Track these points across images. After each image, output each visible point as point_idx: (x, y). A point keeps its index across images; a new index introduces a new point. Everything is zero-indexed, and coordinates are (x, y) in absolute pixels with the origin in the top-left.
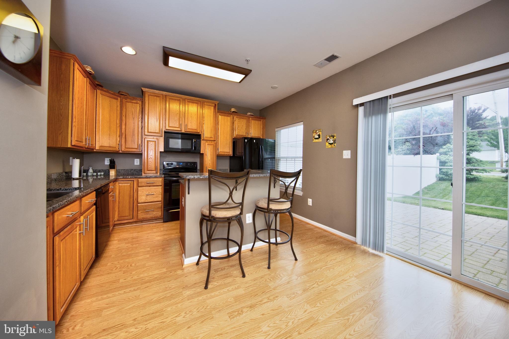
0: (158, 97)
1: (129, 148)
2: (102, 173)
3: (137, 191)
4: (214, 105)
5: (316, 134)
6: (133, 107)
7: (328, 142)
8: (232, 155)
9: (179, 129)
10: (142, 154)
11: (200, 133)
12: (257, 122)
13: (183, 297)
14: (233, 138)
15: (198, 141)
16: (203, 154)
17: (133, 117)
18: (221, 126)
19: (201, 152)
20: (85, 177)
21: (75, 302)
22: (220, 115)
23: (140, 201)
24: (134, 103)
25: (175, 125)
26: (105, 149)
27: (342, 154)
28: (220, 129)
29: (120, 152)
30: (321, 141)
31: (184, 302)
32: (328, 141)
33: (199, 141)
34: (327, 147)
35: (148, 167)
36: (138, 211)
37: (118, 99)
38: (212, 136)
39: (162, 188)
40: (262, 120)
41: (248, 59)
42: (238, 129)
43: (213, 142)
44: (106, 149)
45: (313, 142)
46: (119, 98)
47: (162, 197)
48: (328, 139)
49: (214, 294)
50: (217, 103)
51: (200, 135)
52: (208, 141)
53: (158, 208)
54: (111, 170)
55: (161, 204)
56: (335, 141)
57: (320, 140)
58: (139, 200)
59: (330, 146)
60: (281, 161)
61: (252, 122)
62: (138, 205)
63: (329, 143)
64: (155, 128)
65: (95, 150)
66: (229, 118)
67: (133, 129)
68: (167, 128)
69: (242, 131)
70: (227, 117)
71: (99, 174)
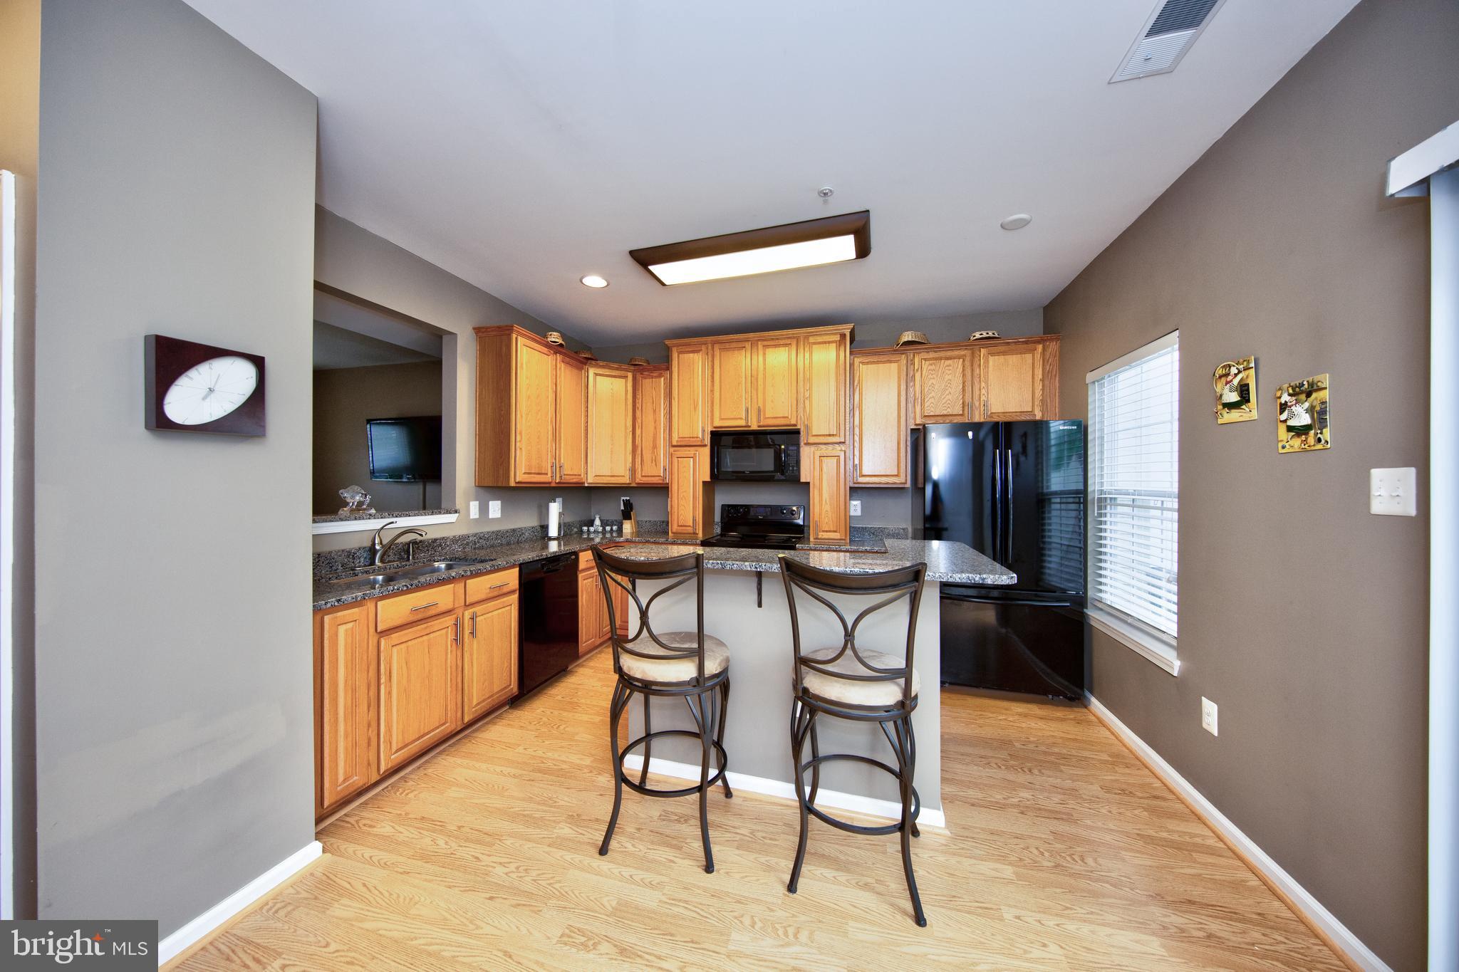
1: (649, 476)
2: (614, 528)
4: (837, 338)
5: (1227, 383)
6: (654, 386)
7: (1285, 421)
8: (908, 485)
9: (742, 423)
10: (668, 487)
11: (798, 427)
12: (1013, 359)
13: (551, 833)
14: (913, 427)
15: (791, 448)
16: (807, 484)
17: (655, 409)
19: (803, 480)
21: (447, 755)
22: (861, 362)
24: (656, 377)
25: (735, 413)
26: (602, 482)
27: (1363, 490)
29: (634, 485)
30: (1255, 415)
31: (539, 846)
32: (1284, 417)
33: (795, 448)
34: (1284, 447)
35: (680, 519)
37: (627, 376)
38: (832, 430)
40: (1040, 347)
41: (826, 187)
42: (931, 395)
43: (836, 446)
44: (605, 482)
45: (1220, 421)
46: (629, 373)
48: (1283, 407)
49: (598, 866)
50: (846, 329)
51: (797, 432)
52: (822, 446)
54: (625, 521)
56: (1323, 412)
57: (1250, 412)
59: (1297, 443)
61: (991, 362)
63: (1290, 429)
65: (586, 485)
66: (894, 366)
68: (717, 423)
69: (944, 401)
70: (887, 365)
71: (608, 528)
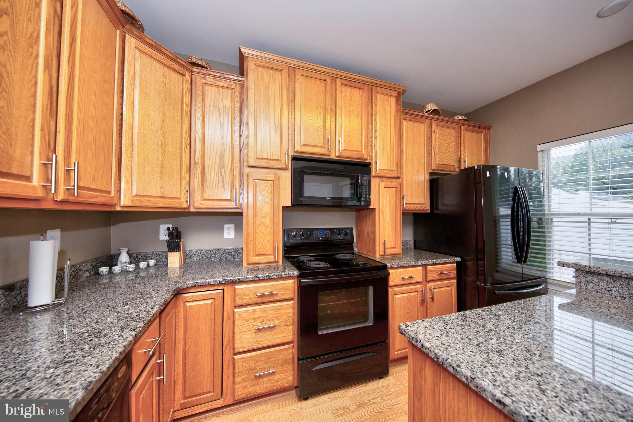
0: (277, 73)
1: (213, 200)
2: (152, 262)
3: (232, 318)
4: (396, 94)
6: (221, 97)
8: (429, 212)
9: (324, 151)
10: (242, 214)
11: (368, 161)
12: (475, 135)
14: (431, 171)
15: (364, 178)
16: (374, 209)
17: (222, 123)
18: (407, 143)
19: (372, 206)
20: (106, 279)
22: (405, 119)
23: (239, 347)
24: (223, 87)
25: (316, 141)
26: (148, 205)
28: (406, 151)
29: (192, 210)
33: (368, 178)
35: (258, 248)
36: (234, 376)
37: (184, 76)
38: (392, 167)
39: (293, 307)
40: (484, 131)
42: (440, 151)
43: (394, 180)
44: (152, 205)
46: (188, 74)
47: (294, 331)
50: (401, 89)
51: (368, 166)
52: (384, 179)
53: (285, 362)
54: (170, 253)
55: (291, 351)
58: (236, 346)
60: (555, 224)
61: (466, 136)
62: (234, 359)
64: (272, 149)
65: (118, 209)
66: (422, 126)
67: (221, 152)
68: (298, 148)
69: (447, 155)
70: (419, 124)
71: (143, 265)
